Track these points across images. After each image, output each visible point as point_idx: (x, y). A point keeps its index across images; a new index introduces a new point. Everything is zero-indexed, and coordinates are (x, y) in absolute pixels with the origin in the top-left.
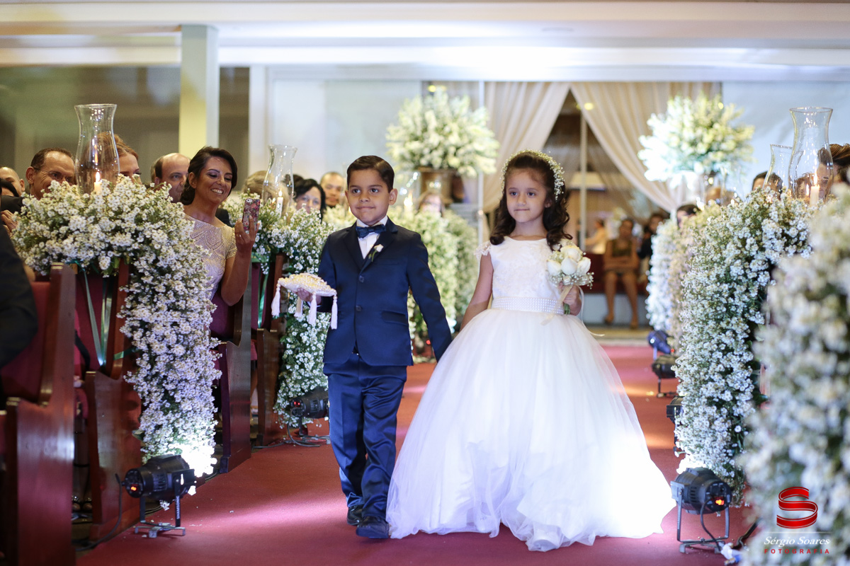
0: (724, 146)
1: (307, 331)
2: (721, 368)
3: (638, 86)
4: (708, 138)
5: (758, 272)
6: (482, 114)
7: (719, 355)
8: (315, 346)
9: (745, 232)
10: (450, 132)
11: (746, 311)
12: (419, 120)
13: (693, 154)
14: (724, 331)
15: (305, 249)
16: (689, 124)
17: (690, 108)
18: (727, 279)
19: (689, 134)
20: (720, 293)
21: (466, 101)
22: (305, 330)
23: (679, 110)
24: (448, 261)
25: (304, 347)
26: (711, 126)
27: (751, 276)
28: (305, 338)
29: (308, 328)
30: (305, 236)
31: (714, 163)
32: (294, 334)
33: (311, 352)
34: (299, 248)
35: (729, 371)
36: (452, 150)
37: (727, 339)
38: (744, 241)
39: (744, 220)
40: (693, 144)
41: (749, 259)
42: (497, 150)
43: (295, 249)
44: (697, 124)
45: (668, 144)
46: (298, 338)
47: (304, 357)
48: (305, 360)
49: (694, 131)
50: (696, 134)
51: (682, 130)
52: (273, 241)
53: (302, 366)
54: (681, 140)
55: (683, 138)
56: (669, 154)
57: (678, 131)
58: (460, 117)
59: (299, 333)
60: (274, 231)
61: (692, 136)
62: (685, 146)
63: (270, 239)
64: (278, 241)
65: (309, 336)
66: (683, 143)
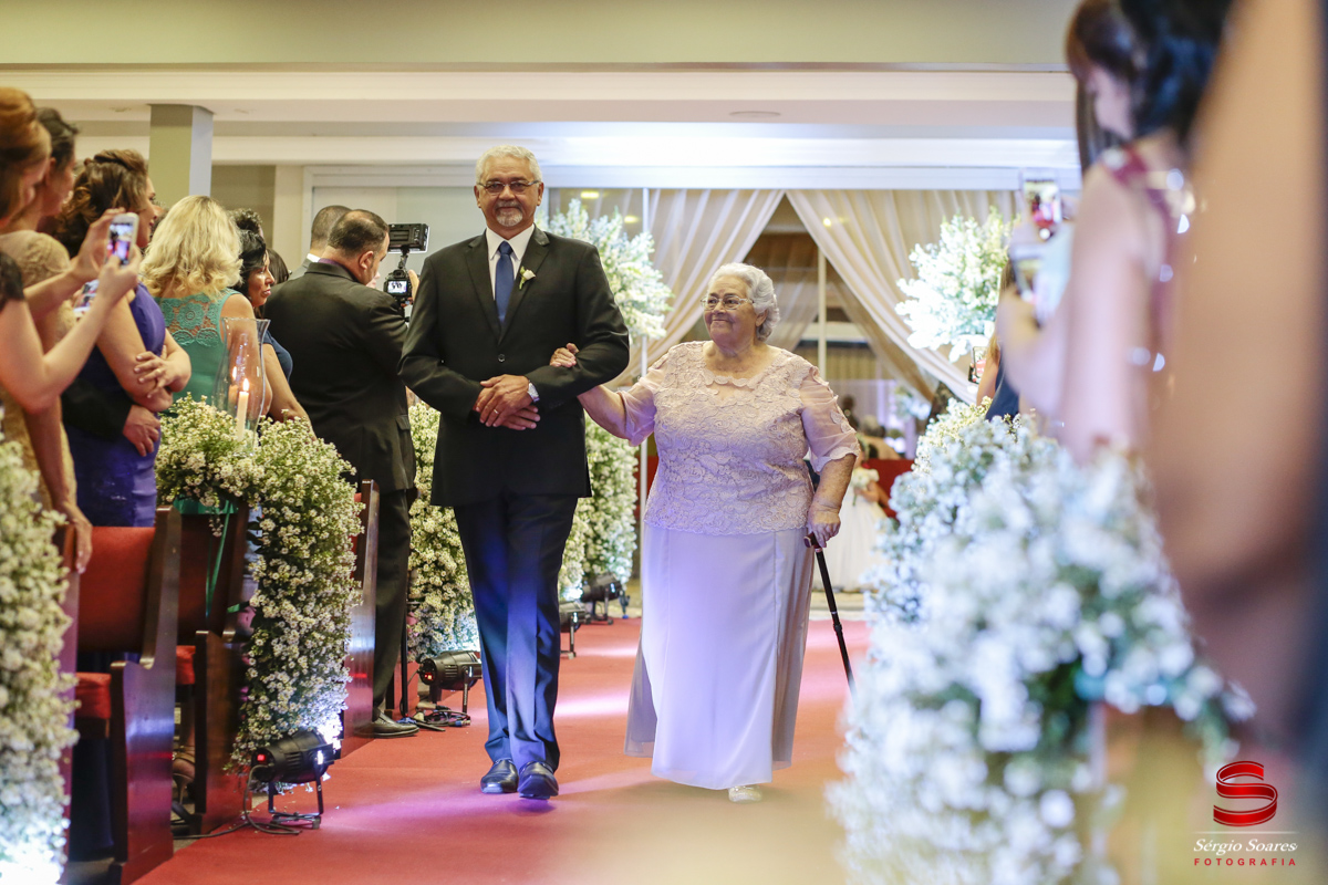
1: (283, 634)
3: (898, 196)
6: (643, 242)
8: (295, 661)
13: (981, 308)
15: (277, 496)
16: (973, 261)
17: (975, 235)
19: (974, 277)
21: (617, 221)
22: (279, 633)
23: (959, 237)
25: (279, 663)
28: (278, 649)
29: (286, 630)
30: (280, 472)
32: (260, 642)
33: (290, 672)
34: (268, 493)
40: (981, 291)
42: (670, 301)
43: (261, 495)
45: (940, 290)
46: (268, 648)
47: (277, 681)
48: (279, 686)
49: (983, 272)
50: (986, 276)
51: (964, 270)
52: (226, 485)
53: (273, 696)
54: (962, 285)
55: (965, 283)
56: (944, 307)
57: (956, 272)
58: (608, 249)
59: (269, 640)
60: (226, 469)
61: (980, 280)
62: (968, 295)
63: (222, 481)
64: (233, 484)
65: (286, 643)
66: (965, 290)
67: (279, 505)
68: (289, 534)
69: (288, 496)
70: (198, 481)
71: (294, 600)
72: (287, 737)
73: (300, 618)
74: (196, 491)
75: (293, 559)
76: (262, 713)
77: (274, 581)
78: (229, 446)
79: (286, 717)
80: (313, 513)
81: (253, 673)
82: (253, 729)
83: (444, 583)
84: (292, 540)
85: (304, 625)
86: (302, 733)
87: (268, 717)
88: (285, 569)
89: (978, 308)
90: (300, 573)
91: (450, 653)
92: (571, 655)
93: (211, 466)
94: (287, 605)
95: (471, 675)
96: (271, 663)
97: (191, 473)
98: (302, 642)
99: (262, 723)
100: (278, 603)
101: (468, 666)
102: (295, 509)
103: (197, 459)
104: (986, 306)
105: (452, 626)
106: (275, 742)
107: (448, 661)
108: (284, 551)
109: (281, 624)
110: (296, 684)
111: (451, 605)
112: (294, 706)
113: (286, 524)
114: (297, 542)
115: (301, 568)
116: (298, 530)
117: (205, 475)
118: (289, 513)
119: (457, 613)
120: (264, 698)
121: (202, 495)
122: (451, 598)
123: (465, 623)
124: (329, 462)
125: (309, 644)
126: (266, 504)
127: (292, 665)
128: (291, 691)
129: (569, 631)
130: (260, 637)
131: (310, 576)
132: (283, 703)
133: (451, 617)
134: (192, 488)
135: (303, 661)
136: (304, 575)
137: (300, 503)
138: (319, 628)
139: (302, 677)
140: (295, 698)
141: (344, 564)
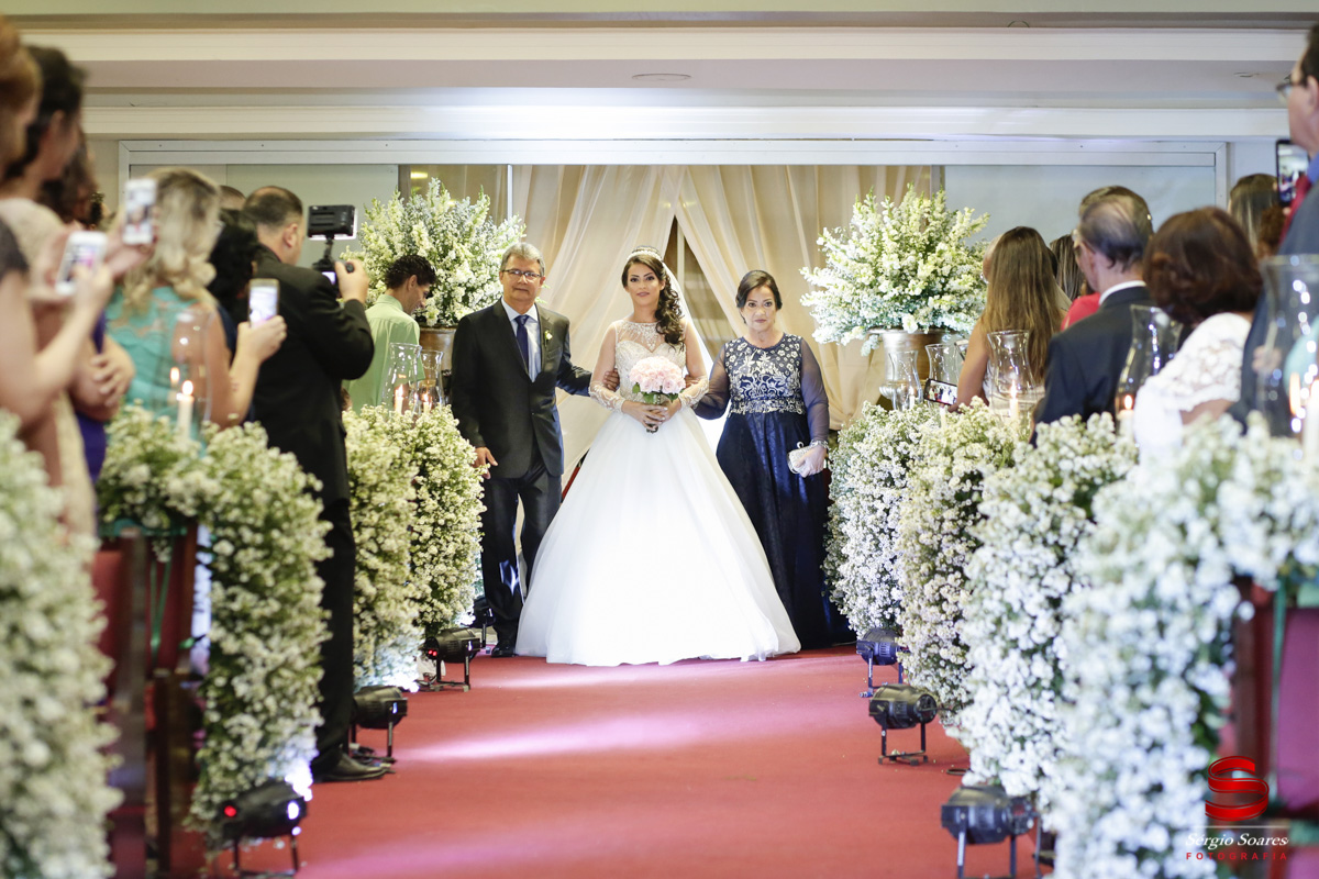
0: (953, 284)
1: (245, 671)
2: (1142, 782)
4: (925, 270)
5: (1214, 589)
7: (1137, 756)
8: (262, 702)
9: (1185, 509)
10: (457, 260)
11: (1191, 665)
12: (397, 238)
13: (900, 298)
14: (1146, 707)
15: (234, 514)
16: (890, 245)
17: (891, 216)
18: (1151, 602)
19: (890, 263)
20: (1139, 633)
21: (484, 203)
22: (240, 671)
23: (873, 219)
24: (468, 504)
25: (242, 705)
26: (930, 248)
27: (1199, 596)
28: (241, 689)
29: (249, 667)
30: (234, 488)
31: (936, 313)
32: (220, 681)
33: (255, 714)
34: (224, 511)
35: (1157, 789)
36: (461, 292)
37: (1153, 724)
38: (1183, 529)
39: (1182, 485)
40: (900, 278)
41: (1193, 563)
43: (214, 514)
44: (904, 244)
45: (851, 279)
46: (229, 688)
47: (241, 725)
48: (244, 731)
49: (900, 258)
50: (904, 263)
51: (880, 255)
52: (172, 503)
53: (238, 740)
54: (877, 273)
55: (880, 270)
56: (856, 298)
57: (871, 258)
58: (474, 234)
59: (230, 679)
60: (173, 483)
61: (897, 266)
62: (885, 285)
63: (167, 498)
64: (182, 500)
65: (249, 682)
66: (880, 278)
67: (236, 525)
68: (247, 557)
69: (246, 515)
70: (141, 498)
71: (256, 632)
72: (254, 789)
73: (265, 653)
74: (139, 510)
75: (255, 586)
76: (225, 760)
77: (232, 611)
78: (175, 458)
79: (252, 764)
80: (275, 534)
81: (214, 717)
82: (217, 779)
83: (363, 610)
84: (253, 565)
85: (269, 662)
86: (272, 783)
87: (233, 766)
88: (245, 599)
89: (896, 298)
90: (262, 603)
91: (371, 689)
92: (466, 687)
93: (156, 480)
94: (250, 639)
95: (395, 711)
96: (233, 704)
97: (131, 489)
98: (267, 680)
99: (226, 772)
100: (239, 636)
101: (393, 702)
102: (255, 529)
103: (141, 473)
104: (904, 296)
105: (372, 658)
106: (243, 794)
107: (369, 697)
108: (244, 578)
109: (242, 661)
110: (263, 728)
111: (370, 635)
112: (263, 753)
113: (245, 546)
114: (258, 568)
115: (263, 597)
116: (260, 554)
117: (147, 491)
118: (247, 535)
119: (377, 644)
120: (227, 745)
121: (144, 514)
122: (370, 627)
123: (385, 655)
124: (289, 475)
125: (276, 682)
126: (219, 523)
127: (258, 707)
128: (258, 736)
129: (464, 662)
130: (220, 675)
131: (274, 606)
132: (249, 749)
133: (371, 647)
134: (133, 506)
135: (271, 702)
136: (268, 605)
137: (260, 523)
138: (287, 664)
139: (268, 721)
140: (262, 744)
141: (311, 592)
